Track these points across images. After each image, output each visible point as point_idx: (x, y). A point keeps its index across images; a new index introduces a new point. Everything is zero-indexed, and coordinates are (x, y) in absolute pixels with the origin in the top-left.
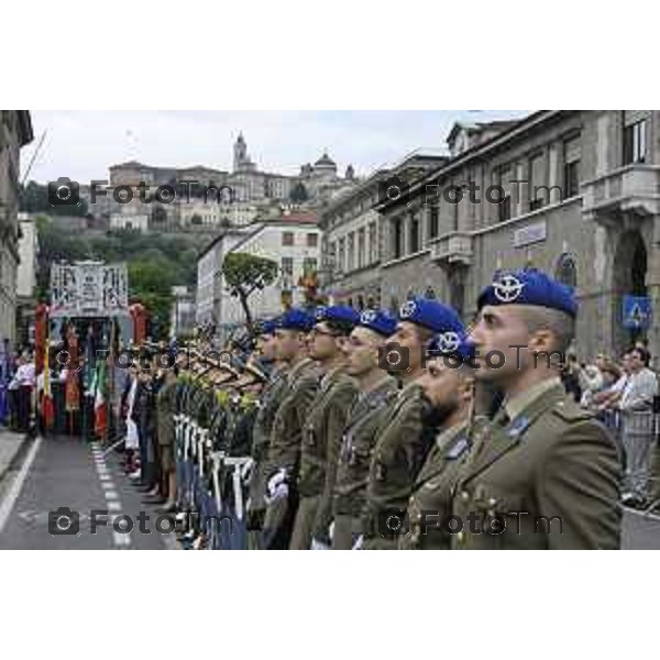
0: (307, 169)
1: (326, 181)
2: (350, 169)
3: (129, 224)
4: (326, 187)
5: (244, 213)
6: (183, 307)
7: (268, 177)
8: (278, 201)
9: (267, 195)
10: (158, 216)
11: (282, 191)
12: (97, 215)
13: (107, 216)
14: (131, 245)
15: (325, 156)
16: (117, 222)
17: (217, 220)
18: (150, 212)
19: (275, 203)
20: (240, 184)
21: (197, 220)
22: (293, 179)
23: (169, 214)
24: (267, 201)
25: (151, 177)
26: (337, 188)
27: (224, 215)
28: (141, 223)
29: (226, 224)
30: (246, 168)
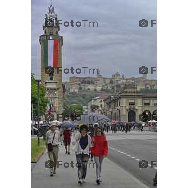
0: (114, 76)
1: (117, 79)
3: (74, 91)
5: (99, 87)
6: (86, 110)
7: (104, 78)
9: (105, 82)
10: (80, 88)
11: (108, 81)
12: (67, 89)
13: (69, 89)
14: (75, 96)
15: (117, 73)
16: (71, 91)
17: (93, 89)
20: (99, 80)
21: (89, 89)
22: (110, 79)
23: (83, 88)
24: (104, 84)
26: (120, 80)
27: (95, 88)
28: (77, 91)
29: (95, 90)
30: (100, 77)
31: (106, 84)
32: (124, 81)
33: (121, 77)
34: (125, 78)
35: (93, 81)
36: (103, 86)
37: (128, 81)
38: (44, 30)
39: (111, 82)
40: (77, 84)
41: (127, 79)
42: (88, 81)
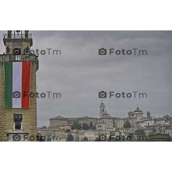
0: (131, 114)
1: (138, 120)
2: (148, 114)
4: (138, 122)
7: (114, 119)
8: (119, 129)
9: (114, 126)
11: (120, 124)
15: (138, 108)
17: (94, 139)
18: (67, 137)
19: (117, 130)
21: (86, 139)
23: (74, 137)
24: (114, 129)
25: (66, 122)
26: (143, 122)
27: (97, 136)
30: (105, 116)
32: (151, 123)
34: (153, 118)
35: (93, 124)
38: (5, 45)
39: (127, 125)
40: (64, 130)
41: (155, 120)
42: (84, 124)
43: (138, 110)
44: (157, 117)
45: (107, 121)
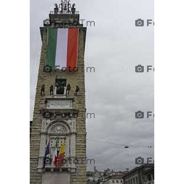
0: (105, 171)
1: (109, 172)
2: (112, 171)
7: (100, 172)
11: (102, 174)
17: (92, 180)
20: (96, 174)
21: (89, 180)
26: (111, 174)
29: (94, 180)
30: (96, 171)
31: (101, 177)
32: (114, 174)
33: (111, 171)
35: (92, 174)
36: (99, 178)
37: (117, 174)
39: (105, 175)
41: (116, 173)
42: (88, 174)
43: (108, 169)
44: (116, 171)
45: (97, 173)
